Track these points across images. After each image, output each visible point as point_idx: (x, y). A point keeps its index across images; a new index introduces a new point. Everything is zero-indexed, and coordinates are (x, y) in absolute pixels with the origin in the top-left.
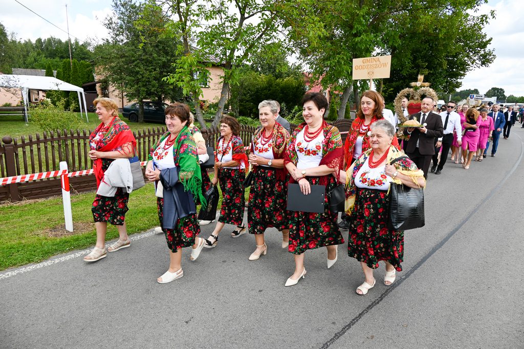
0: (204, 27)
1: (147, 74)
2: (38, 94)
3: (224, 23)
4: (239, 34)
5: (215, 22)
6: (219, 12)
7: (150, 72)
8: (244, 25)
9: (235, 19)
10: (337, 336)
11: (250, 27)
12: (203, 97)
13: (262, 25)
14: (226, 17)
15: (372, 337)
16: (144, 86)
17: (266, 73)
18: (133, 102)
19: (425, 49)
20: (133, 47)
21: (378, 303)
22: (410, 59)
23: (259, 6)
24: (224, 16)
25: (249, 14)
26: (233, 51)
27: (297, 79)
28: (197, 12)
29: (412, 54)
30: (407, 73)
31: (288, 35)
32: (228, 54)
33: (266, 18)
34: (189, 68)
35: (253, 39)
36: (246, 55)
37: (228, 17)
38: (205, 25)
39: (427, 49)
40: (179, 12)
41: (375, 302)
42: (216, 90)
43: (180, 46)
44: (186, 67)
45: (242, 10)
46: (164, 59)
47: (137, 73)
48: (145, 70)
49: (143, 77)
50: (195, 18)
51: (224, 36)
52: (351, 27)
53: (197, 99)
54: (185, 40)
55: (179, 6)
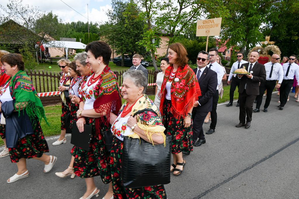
0: (159, 14)
1: (127, 40)
2: (72, 51)
3: (170, 12)
4: (179, 17)
5: (165, 11)
6: (168, 5)
7: (129, 39)
8: (182, 13)
9: (176, 9)
10: (225, 182)
11: (185, 14)
12: (157, 53)
13: (192, 12)
14: (172, 8)
15: (245, 185)
16: (125, 47)
17: (192, 39)
18: (119, 55)
19: (296, 24)
20: (121, 26)
21: (250, 168)
22: (285, 30)
23: (191, 2)
24: (170, 8)
25: (185, 6)
26: (175, 27)
27: (211, 43)
28: (156, 6)
29: (287, 27)
30: (283, 38)
31: (207, 17)
32: (172, 29)
33: (195, 8)
34: (150, 37)
35: (186, 20)
36: (182, 29)
37: (173, 8)
38: (160, 13)
39: (297, 24)
40: (146, 7)
41: (249, 168)
42: (164, 49)
43: (146, 25)
44: (148, 36)
45: (181, 4)
46: (136, 32)
47: (122, 39)
48: (126, 38)
49: (125, 42)
50: (155, 9)
51: (170, 19)
52: (247, 12)
53: (153, 54)
54: (149, 22)
55: (146, 4)
